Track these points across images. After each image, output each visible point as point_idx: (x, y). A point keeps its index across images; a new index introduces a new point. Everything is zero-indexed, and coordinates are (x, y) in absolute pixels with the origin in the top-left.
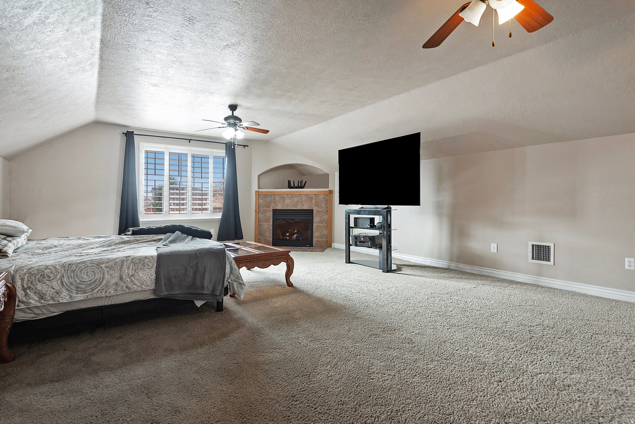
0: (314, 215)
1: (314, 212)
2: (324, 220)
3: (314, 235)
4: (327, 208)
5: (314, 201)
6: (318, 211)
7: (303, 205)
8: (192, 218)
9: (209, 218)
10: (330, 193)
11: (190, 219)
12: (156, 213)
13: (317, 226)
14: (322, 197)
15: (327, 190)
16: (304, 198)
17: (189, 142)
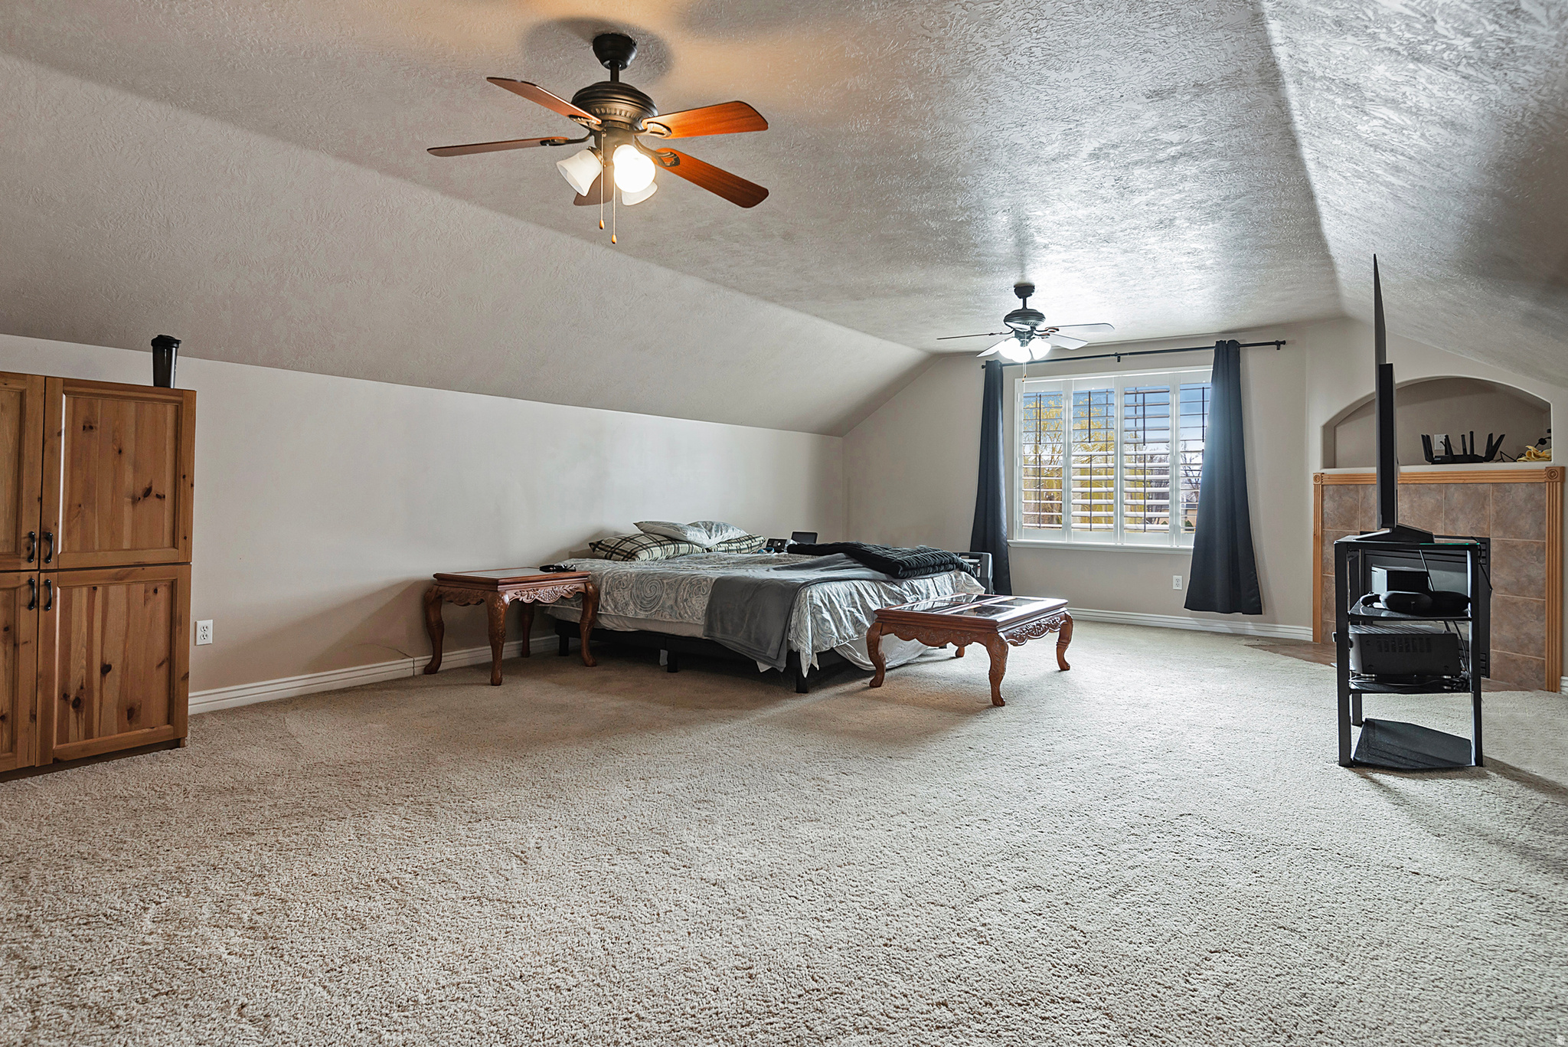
0: (1492, 560)
1: (1493, 549)
2: (1531, 581)
3: (1493, 635)
4: (1540, 535)
5: (1491, 509)
6: (1506, 547)
7: (1454, 521)
8: (1125, 544)
9: (1168, 546)
10: (1550, 477)
11: (1119, 544)
12: (1042, 525)
13: (1505, 601)
14: (1520, 494)
15: (1542, 465)
16: (1457, 497)
17: (1119, 361)
